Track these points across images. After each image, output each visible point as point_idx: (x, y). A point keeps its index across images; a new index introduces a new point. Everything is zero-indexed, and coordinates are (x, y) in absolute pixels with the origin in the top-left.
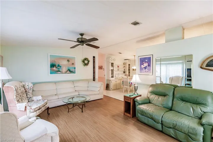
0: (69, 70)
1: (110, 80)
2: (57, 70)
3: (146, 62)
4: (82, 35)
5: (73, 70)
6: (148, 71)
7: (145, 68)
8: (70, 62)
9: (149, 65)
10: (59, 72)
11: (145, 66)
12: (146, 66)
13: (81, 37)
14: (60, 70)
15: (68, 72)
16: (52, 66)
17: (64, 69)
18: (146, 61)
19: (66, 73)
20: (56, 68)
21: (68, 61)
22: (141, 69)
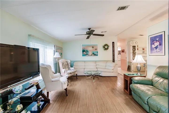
0: (93, 54)
1: (131, 62)
2: (86, 53)
3: (157, 41)
4: (89, 29)
5: (96, 53)
6: (159, 50)
7: (156, 48)
8: (94, 48)
9: (160, 44)
10: (87, 55)
11: (155, 46)
12: (157, 46)
13: (89, 31)
14: (88, 54)
15: (93, 55)
16: (84, 51)
17: (90, 53)
18: (157, 39)
19: (91, 55)
20: (85, 52)
21: (93, 47)
22: (152, 49)
